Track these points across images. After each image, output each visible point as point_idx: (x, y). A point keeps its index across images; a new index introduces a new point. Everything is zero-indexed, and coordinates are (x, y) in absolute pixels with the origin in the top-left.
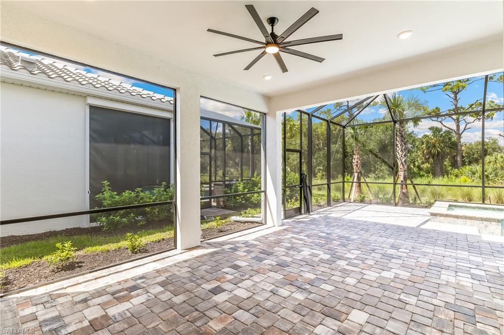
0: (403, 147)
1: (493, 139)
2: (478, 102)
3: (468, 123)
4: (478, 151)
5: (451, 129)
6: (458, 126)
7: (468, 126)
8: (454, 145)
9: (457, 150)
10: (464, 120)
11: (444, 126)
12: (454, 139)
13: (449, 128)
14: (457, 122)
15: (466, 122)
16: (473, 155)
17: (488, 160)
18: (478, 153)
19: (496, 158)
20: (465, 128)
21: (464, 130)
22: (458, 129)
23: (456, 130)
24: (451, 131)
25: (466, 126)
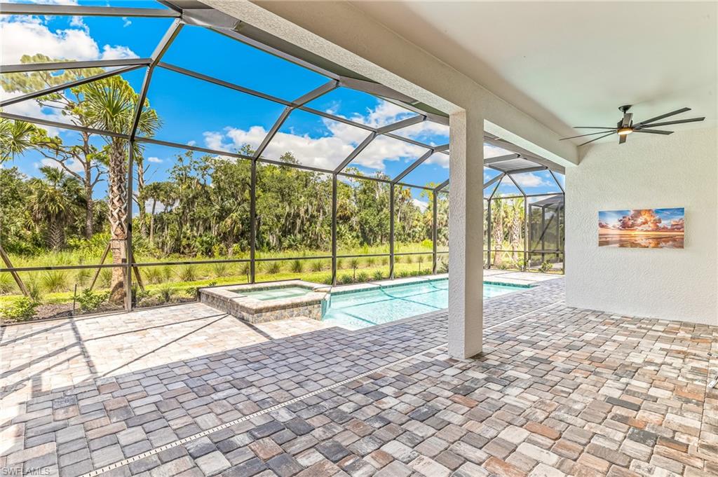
0: (123, 192)
3: (102, 173)
5: (78, 177)
6: (88, 174)
8: (82, 202)
9: (87, 209)
10: (97, 166)
11: (67, 170)
14: (88, 169)
20: (97, 179)
21: (97, 181)
22: (89, 179)
23: (85, 180)
24: (78, 179)
25: (98, 176)
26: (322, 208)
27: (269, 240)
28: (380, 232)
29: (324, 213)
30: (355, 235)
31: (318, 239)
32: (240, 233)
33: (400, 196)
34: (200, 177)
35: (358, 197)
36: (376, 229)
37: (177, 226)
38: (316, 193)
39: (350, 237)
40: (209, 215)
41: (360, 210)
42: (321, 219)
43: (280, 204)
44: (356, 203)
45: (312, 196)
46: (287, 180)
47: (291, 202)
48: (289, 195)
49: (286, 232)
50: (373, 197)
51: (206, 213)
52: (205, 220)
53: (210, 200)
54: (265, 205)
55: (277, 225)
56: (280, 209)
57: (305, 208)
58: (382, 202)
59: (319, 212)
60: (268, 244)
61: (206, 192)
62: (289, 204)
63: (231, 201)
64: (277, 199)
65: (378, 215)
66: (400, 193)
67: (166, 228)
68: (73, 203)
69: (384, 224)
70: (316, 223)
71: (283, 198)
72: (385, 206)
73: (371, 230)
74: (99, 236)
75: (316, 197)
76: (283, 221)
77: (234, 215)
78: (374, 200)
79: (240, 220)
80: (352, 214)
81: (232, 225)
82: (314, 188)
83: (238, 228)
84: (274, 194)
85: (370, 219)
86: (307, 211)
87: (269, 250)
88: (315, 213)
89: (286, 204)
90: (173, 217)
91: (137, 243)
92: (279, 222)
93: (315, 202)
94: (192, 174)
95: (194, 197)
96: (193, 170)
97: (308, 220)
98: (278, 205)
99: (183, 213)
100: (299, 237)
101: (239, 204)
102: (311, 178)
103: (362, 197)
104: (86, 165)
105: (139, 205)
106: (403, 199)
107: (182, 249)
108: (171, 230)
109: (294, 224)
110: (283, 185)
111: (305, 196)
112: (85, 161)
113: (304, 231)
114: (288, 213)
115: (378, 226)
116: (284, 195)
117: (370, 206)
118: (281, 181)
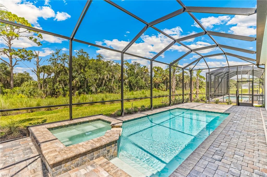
1: (27, 73)
2: (24, 49)
3: (18, 61)
4: (19, 79)
5: (6, 62)
6: (11, 61)
7: (17, 63)
8: (8, 73)
9: (11, 76)
10: (15, 58)
12: (9, 69)
13: (5, 61)
14: (11, 59)
15: (16, 60)
16: (17, 81)
17: (26, 84)
18: (19, 80)
19: (30, 83)
20: (15, 63)
21: (15, 64)
22: (11, 63)
23: (10, 64)
24: (6, 63)
25: (16, 62)
26: (114, 76)
27: (92, 89)
28: (137, 86)
29: (115, 78)
30: (127, 87)
31: (112, 88)
32: (79, 86)
33: (144, 72)
34: (62, 63)
35: (128, 72)
36: (135, 84)
37: (52, 84)
38: (111, 70)
39: (125, 87)
40: (66, 79)
41: (129, 77)
42: (113, 80)
43: (96, 74)
44: (127, 74)
45: (110, 71)
46: (99, 64)
47: (101, 73)
48: (100, 70)
49: (99, 86)
50: (134, 72)
51: (65, 78)
52: (64, 81)
53: (66, 72)
54: (90, 74)
55: (95, 83)
56: (96, 76)
57: (107, 76)
58: (137, 73)
59: (113, 78)
60: (91, 91)
61: (65, 69)
62: (100, 74)
63: (76, 73)
64: (95, 72)
65: (136, 79)
66: (144, 70)
67: (47, 84)
68: (4, 74)
69: (138, 82)
70: (111, 82)
71: (97, 72)
72: (138, 75)
73: (133, 85)
74: (16, 88)
75: (111, 71)
76: (97, 81)
77: (77, 79)
78: (134, 73)
79: (79, 81)
80: (125, 78)
81: (76, 83)
82: (110, 68)
83: (79, 84)
84: (93, 70)
85: (133, 80)
86: (107, 77)
87: (92, 93)
88: (111, 78)
89: (99, 74)
90: (50, 80)
91: (33, 91)
92: (96, 82)
93: (111, 74)
94: (59, 62)
95: (59, 72)
96: (59, 60)
97: (108, 81)
98: (95, 75)
99: (55, 78)
100: (104, 87)
101: (79, 74)
102: (109, 63)
103: (129, 72)
104: (10, 57)
105: (37, 75)
106: (145, 73)
107: (55, 93)
108: (49, 85)
109: (102, 83)
110: (97, 66)
111: (107, 71)
112: (9, 56)
113: (106, 85)
114: (99, 78)
115: (136, 83)
116: (98, 71)
117: (133, 75)
118: (96, 65)
